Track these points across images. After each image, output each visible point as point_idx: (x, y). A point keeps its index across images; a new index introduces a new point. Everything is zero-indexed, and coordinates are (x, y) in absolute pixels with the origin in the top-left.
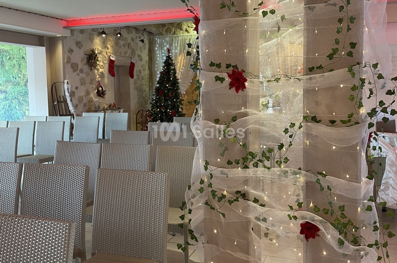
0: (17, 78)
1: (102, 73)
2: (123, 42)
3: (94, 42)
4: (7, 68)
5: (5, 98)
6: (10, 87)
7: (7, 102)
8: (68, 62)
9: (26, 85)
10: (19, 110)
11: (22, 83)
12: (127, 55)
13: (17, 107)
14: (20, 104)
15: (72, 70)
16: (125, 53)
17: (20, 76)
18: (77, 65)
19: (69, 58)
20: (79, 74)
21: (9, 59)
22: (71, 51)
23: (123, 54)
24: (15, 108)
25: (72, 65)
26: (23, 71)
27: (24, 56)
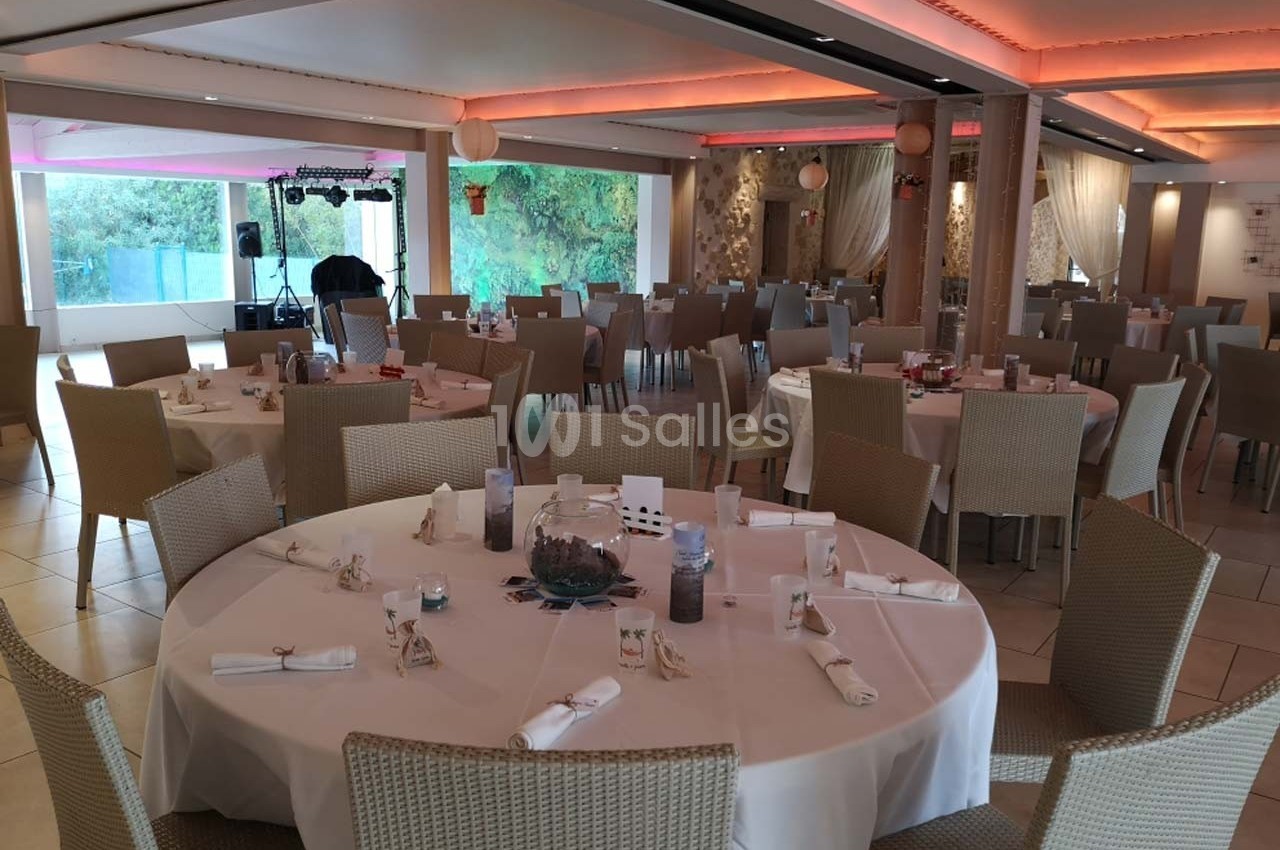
0: (620, 221)
1: (747, 215)
2: (785, 160)
3: (740, 163)
4: (605, 204)
5: (600, 250)
6: (608, 233)
7: (602, 257)
8: (701, 198)
9: (632, 232)
10: (619, 270)
11: (627, 228)
12: (789, 183)
13: (617, 265)
14: (621, 260)
15: (705, 210)
16: (786, 179)
17: (624, 216)
18: (713, 202)
19: (703, 193)
20: (713, 218)
21: (610, 190)
22: (706, 180)
23: (782, 183)
24: (614, 267)
25: (706, 203)
26: (630, 210)
27: (634, 187)
